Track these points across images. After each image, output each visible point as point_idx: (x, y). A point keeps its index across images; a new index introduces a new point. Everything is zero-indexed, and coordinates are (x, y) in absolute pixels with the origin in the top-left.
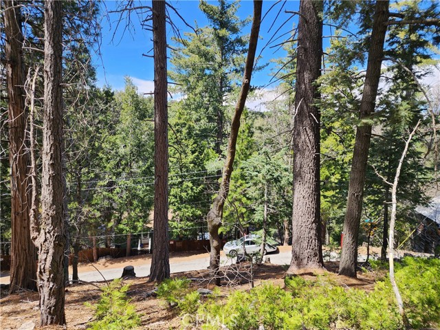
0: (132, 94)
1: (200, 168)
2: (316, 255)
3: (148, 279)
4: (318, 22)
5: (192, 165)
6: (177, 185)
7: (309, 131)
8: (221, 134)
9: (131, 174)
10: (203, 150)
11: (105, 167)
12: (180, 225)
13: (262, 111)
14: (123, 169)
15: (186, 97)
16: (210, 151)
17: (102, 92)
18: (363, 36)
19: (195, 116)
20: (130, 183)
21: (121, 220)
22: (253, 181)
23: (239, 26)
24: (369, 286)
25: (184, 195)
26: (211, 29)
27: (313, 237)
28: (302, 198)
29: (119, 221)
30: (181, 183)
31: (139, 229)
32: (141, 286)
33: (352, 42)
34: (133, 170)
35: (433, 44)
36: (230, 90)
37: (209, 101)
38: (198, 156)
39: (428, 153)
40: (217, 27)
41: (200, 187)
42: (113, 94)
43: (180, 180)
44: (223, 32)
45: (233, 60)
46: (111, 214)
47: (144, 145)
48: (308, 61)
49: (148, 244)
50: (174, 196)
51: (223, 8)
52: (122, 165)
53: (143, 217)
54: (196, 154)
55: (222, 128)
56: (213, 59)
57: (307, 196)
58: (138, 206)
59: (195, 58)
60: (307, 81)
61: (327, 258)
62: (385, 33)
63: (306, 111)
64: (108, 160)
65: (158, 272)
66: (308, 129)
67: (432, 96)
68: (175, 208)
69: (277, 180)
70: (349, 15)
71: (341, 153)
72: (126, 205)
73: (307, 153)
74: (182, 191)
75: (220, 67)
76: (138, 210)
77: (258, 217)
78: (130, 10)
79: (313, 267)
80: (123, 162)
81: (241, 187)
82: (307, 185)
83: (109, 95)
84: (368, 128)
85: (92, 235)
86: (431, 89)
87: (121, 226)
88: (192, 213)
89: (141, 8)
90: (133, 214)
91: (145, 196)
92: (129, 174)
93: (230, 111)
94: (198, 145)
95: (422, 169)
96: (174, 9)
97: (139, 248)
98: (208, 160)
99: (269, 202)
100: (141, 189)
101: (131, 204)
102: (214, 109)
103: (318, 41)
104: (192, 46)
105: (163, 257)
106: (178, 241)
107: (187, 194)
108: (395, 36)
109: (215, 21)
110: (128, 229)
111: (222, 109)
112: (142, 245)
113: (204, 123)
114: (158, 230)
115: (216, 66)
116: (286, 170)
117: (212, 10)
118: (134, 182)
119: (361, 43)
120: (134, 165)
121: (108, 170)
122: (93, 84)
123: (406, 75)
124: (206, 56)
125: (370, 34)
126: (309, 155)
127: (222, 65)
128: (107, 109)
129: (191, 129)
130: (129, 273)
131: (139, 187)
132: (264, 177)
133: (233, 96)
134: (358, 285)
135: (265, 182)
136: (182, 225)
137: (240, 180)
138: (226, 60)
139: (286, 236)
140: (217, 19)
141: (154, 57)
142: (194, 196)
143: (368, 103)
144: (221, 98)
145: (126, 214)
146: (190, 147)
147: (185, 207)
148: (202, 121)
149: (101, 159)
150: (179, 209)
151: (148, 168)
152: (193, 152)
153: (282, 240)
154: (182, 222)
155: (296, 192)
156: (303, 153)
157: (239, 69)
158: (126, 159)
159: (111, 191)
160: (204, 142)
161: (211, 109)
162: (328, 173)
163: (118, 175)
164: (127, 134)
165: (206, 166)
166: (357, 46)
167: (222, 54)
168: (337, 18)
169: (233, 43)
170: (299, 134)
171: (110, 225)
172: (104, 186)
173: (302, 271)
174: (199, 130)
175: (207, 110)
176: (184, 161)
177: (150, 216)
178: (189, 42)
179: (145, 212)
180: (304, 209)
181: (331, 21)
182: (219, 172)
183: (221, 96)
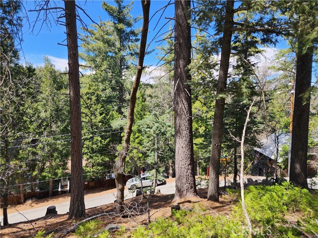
0: (50, 70)
1: (107, 126)
2: (192, 187)
3: (68, 216)
4: (188, 26)
5: (100, 124)
6: (89, 139)
7: (184, 101)
8: (122, 100)
9: (51, 133)
10: (109, 112)
11: (29, 128)
12: (92, 170)
13: (151, 83)
14: (45, 129)
15: (94, 72)
16: (114, 113)
17: (25, 69)
18: (218, 37)
19: (101, 87)
20: (50, 140)
21: (44, 168)
22: (147, 135)
23: (132, 22)
24: (227, 207)
25: (94, 146)
26: (111, 23)
27: (190, 175)
28: (181, 148)
29: (42, 170)
30: (92, 138)
31: (59, 175)
32: (62, 223)
33: (210, 41)
34: (53, 129)
35: (261, 43)
36: (128, 68)
37: (112, 75)
38: (105, 116)
39: (259, 110)
40: (116, 22)
41: (108, 140)
42: (34, 70)
43: (91, 135)
44: (121, 26)
45: (129, 46)
46: (35, 165)
47: (61, 110)
48: (182, 52)
49: (67, 185)
50: (87, 148)
51: (120, 8)
52: (43, 125)
53: (63, 165)
54: (104, 115)
55: (122, 96)
56: (114, 45)
57: (184, 146)
58: (58, 157)
59: (100, 44)
60: (181, 66)
61: (199, 186)
62: (231, 36)
63: (182, 87)
64: (31, 122)
65: (75, 211)
66: (183, 100)
67: (260, 74)
68: (88, 157)
69: (164, 134)
70: (209, 23)
71: (205, 112)
72: (48, 156)
73: (183, 116)
74: (93, 144)
75: (119, 51)
76: (58, 160)
77: (151, 161)
78: (47, 10)
79: (191, 196)
80: (45, 124)
81: (138, 139)
82: (184, 139)
83: (31, 71)
84: (223, 99)
85: (19, 183)
86: (259, 69)
87: (44, 174)
88: (101, 160)
89: (56, 8)
90: (54, 164)
91: (63, 149)
92: (49, 132)
93: (128, 83)
94: (104, 108)
95: (256, 124)
96: (83, 10)
97: (60, 190)
98: (112, 120)
99: (158, 149)
100: (60, 144)
101: (52, 156)
102: (116, 81)
103: (188, 38)
104: (98, 35)
105: (79, 199)
106: (91, 182)
107: (97, 146)
108: (237, 37)
109: (114, 17)
110: (50, 176)
111: (122, 81)
112: (62, 187)
113: (109, 92)
114: (75, 179)
115: (117, 50)
116: (169, 126)
117: (112, 10)
118: (54, 139)
119: (217, 42)
120: (54, 126)
121: (31, 130)
122: (16, 62)
123: (245, 64)
124: (108, 43)
125: (222, 36)
126: (185, 117)
127: (121, 50)
128: (29, 82)
129: (98, 97)
130: (51, 212)
131: (59, 142)
132: (154, 132)
133: (129, 73)
134: (220, 207)
135: (155, 136)
136: (94, 169)
137: (137, 134)
138: (124, 46)
139: (171, 171)
140: (116, 16)
141: (67, 45)
142: (103, 147)
143: (222, 83)
144: (121, 73)
145: (48, 164)
146: (99, 110)
147: (96, 156)
148: (107, 91)
149: (26, 121)
150: (91, 157)
151: (65, 127)
152: (101, 114)
153: (168, 174)
154: (94, 167)
155: (177, 144)
156: (181, 116)
157: (133, 53)
158: (47, 122)
159: (35, 147)
160: (109, 106)
161: (113, 82)
162: (197, 126)
163: (41, 134)
164: (47, 101)
165: (111, 125)
166: (214, 43)
167: (121, 42)
168: (201, 24)
169: (128, 34)
170: (177, 103)
171: (35, 173)
172: (29, 143)
173: (183, 200)
174: (106, 97)
175: (111, 82)
176: (94, 121)
177: (68, 164)
178: (95, 32)
179: (64, 161)
180: (183, 155)
181: (196, 26)
182: (122, 129)
183: (121, 72)
